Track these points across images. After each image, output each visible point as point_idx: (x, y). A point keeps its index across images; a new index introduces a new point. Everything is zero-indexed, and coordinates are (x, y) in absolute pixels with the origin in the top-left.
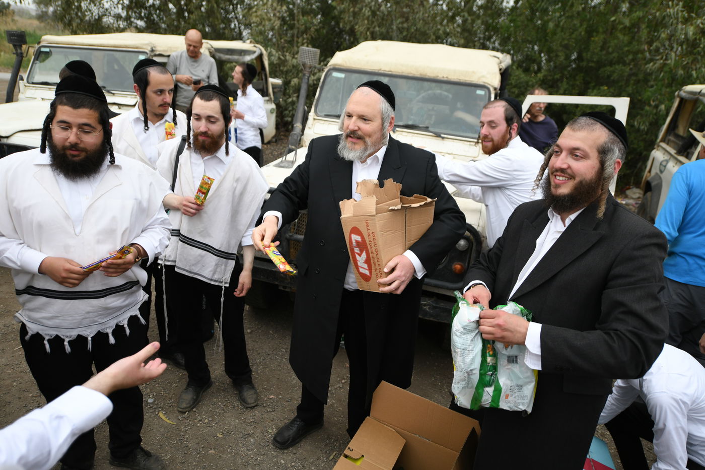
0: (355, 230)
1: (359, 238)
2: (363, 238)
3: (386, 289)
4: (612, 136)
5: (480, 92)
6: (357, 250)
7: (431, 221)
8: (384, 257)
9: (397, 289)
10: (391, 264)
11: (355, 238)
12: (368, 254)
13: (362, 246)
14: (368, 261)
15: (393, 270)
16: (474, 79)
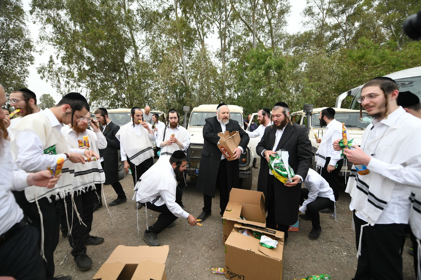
0: (222, 147)
1: (224, 149)
2: (225, 148)
3: (235, 158)
4: (284, 108)
5: (238, 115)
6: (224, 152)
7: (240, 139)
8: (232, 150)
9: (238, 157)
10: (235, 151)
11: (222, 149)
12: (227, 152)
13: (225, 150)
14: (228, 153)
15: (235, 153)
16: (237, 111)
